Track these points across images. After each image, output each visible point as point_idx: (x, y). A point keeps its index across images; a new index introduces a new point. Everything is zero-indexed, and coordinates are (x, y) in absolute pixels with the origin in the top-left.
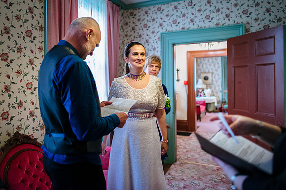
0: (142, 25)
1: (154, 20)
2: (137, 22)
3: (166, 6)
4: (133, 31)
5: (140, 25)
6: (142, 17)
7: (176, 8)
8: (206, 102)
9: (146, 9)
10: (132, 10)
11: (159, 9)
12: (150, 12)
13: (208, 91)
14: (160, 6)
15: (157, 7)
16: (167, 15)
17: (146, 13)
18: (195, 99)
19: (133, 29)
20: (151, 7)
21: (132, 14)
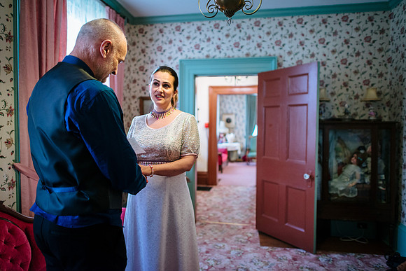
0: (155, 47)
1: (171, 42)
2: (148, 42)
3: (187, 25)
4: (142, 55)
5: (152, 47)
6: (155, 37)
7: (199, 29)
8: (229, 149)
9: (161, 26)
10: (142, 26)
11: (178, 28)
12: (166, 30)
13: (230, 137)
14: (179, 24)
15: (175, 25)
16: (188, 38)
17: (161, 31)
18: (216, 146)
19: (143, 51)
20: (168, 25)
21: (141, 31)
